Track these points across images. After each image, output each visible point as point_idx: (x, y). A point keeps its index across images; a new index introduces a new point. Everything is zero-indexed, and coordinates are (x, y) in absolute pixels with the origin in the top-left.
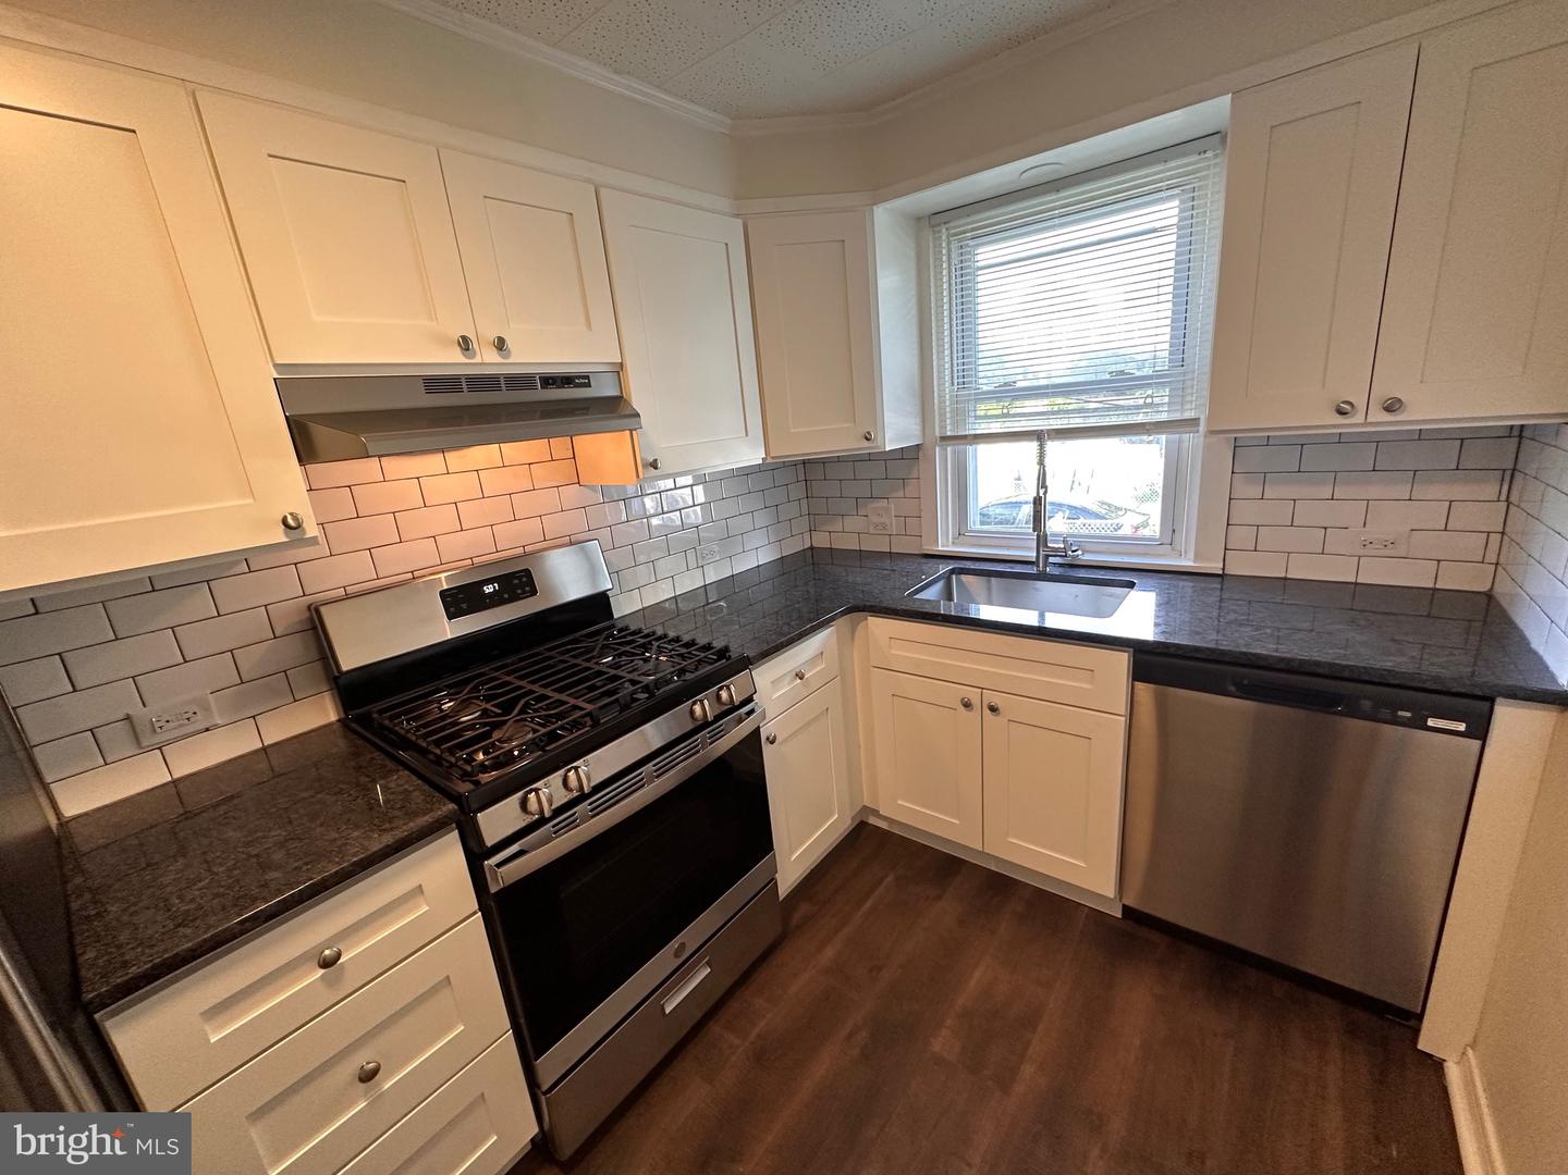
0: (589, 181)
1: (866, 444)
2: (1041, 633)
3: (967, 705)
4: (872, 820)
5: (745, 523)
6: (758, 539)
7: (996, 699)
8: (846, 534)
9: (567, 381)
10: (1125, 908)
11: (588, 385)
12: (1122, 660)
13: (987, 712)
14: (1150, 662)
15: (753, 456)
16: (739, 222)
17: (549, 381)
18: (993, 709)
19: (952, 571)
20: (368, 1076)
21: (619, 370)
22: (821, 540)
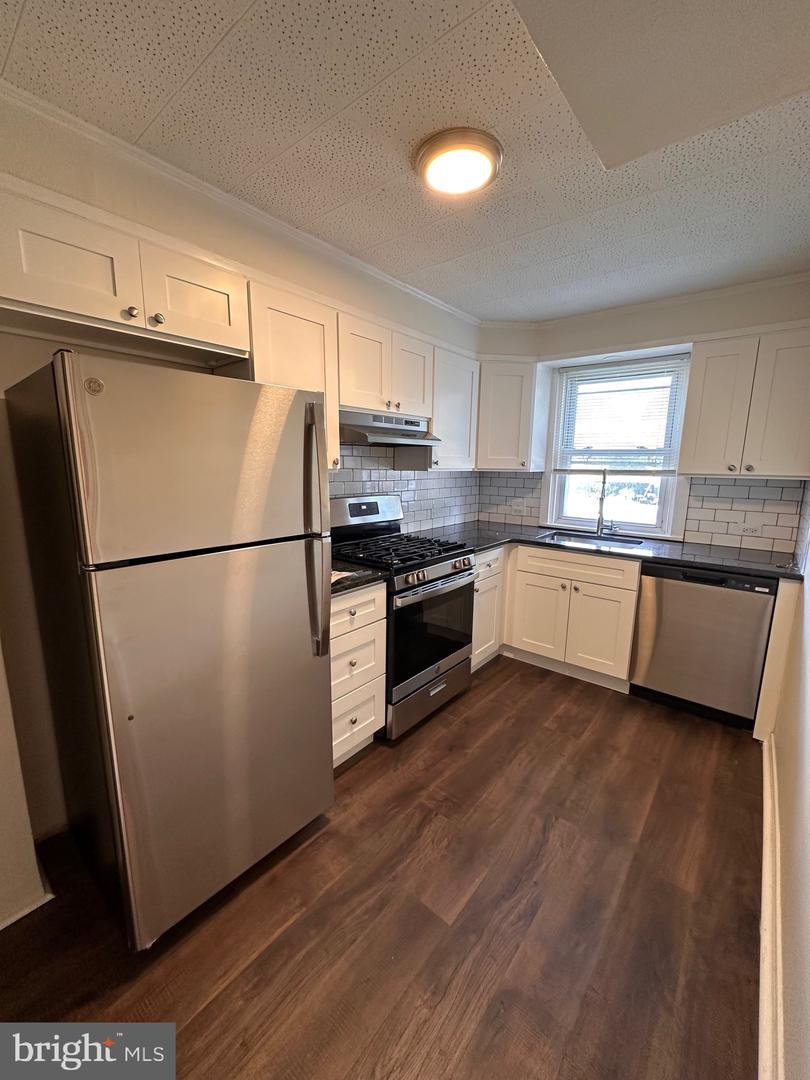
0: (431, 344)
1: (522, 467)
2: (598, 552)
3: (564, 587)
4: (506, 654)
5: (451, 502)
6: (456, 511)
7: (578, 585)
8: (498, 515)
9: (412, 423)
10: (633, 687)
11: (418, 426)
12: (636, 566)
13: (573, 590)
14: (649, 567)
15: (469, 466)
16: (478, 363)
17: (407, 423)
18: (576, 589)
19: (555, 534)
20: (352, 664)
21: (429, 421)
22: (484, 517)
